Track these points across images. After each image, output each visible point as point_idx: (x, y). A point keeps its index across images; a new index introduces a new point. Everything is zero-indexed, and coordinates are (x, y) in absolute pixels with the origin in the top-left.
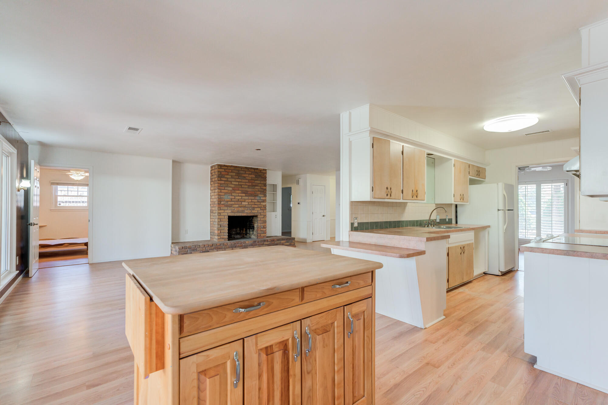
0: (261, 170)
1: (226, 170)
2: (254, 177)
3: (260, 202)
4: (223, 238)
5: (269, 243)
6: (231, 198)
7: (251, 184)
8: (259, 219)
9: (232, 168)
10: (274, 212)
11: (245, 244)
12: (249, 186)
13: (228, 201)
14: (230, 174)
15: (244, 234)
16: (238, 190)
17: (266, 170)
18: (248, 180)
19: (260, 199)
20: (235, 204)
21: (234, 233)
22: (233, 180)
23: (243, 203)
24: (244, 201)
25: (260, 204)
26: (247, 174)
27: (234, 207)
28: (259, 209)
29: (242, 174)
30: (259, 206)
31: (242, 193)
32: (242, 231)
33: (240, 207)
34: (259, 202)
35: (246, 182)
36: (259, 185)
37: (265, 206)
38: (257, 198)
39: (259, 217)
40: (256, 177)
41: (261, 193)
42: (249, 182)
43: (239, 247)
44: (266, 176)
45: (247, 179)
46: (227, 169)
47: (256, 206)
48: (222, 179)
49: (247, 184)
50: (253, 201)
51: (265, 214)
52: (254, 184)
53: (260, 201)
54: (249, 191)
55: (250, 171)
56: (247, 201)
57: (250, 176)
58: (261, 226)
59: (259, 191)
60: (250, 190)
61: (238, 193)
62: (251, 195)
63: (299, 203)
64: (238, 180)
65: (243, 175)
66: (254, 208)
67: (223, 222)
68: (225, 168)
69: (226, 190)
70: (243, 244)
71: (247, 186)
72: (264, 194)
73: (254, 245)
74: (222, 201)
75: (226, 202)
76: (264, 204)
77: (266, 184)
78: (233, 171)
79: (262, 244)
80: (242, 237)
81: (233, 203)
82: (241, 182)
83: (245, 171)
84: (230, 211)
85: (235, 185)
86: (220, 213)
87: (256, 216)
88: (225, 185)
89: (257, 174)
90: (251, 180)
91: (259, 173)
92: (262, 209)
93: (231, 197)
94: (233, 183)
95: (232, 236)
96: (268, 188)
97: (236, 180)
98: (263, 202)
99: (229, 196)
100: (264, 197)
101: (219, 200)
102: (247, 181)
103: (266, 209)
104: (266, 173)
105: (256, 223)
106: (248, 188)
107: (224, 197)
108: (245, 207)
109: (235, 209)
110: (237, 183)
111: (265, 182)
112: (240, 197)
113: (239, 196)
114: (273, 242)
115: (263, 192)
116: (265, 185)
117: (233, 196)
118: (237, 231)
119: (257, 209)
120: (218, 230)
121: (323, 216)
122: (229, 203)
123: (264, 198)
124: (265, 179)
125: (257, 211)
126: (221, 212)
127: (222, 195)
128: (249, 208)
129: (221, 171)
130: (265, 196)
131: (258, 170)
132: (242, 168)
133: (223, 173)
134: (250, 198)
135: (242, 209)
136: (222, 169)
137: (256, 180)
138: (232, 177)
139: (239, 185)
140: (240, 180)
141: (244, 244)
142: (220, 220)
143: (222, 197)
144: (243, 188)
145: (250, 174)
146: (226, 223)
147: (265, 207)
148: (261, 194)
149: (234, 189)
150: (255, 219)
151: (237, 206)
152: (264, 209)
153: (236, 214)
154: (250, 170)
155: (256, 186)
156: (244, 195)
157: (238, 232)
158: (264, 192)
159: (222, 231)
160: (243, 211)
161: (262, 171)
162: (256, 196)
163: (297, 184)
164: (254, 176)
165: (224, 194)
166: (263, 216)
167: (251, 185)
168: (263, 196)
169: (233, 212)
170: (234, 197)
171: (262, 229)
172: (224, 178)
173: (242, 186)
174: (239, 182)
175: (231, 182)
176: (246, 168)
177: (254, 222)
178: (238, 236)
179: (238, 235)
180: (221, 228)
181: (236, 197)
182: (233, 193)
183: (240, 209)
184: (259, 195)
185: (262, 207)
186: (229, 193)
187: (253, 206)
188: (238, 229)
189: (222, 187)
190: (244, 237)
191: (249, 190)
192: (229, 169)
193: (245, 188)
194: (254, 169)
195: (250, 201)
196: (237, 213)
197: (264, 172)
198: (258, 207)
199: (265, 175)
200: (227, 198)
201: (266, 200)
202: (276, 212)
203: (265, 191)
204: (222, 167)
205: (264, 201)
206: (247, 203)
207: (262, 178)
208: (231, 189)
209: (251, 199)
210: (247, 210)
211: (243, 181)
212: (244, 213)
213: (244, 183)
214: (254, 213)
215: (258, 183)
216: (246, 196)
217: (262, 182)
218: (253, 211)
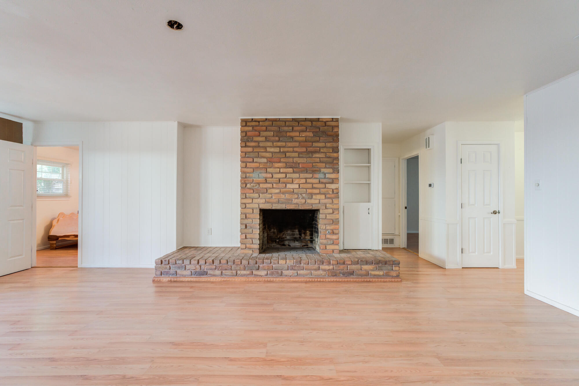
0: (325, 123)
1: (255, 128)
2: (311, 137)
3: (325, 183)
4: (250, 248)
5: (331, 267)
6: (265, 177)
7: (304, 149)
8: (324, 216)
9: (267, 123)
11: (278, 265)
12: (299, 153)
13: (259, 184)
14: (263, 134)
15: (309, 242)
16: (280, 162)
17: (337, 120)
18: (300, 142)
19: (325, 178)
20: (273, 188)
21: (288, 237)
22: (269, 144)
23: (289, 186)
24: (291, 182)
25: (325, 188)
26: (296, 131)
27: (271, 194)
28: (323, 197)
29: (286, 132)
30: (323, 191)
31: (287, 168)
32: (303, 235)
33: (283, 193)
34: (322, 183)
35: (293, 147)
36: (322, 150)
37: (335, 191)
38: (317, 176)
39: (321, 211)
40: (314, 136)
41: (327, 166)
42: (300, 146)
43: (265, 270)
44: (338, 132)
45: (296, 141)
46: (256, 126)
47: (317, 191)
48: (248, 144)
49: (296, 149)
50: (308, 181)
51: (335, 207)
52: (309, 149)
53: (324, 181)
54: (301, 163)
55: (302, 125)
56: (296, 181)
57: (304, 134)
58: (328, 230)
59: (320, 162)
60: (303, 161)
61: (278, 168)
62: (305, 170)
63: (430, 185)
64: (279, 144)
65: (288, 134)
66: (312, 194)
67: (251, 220)
68: (254, 124)
69: (256, 162)
70: (273, 266)
71: (296, 155)
72: (333, 168)
73: (296, 268)
74: (248, 183)
75: (255, 185)
76: (333, 186)
77: (337, 147)
78: (269, 128)
79: (314, 268)
80: (304, 246)
81: (270, 185)
82: (284, 147)
83: (293, 127)
84: (264, 200)
85: (272, 153)
86: (245, 204)
87: (319, 210)
88: (252, 155)
89: (318, 130)
90: (306, 141)
91: (321, 128)
92: (328, 196)
93: (265, 175)
94: (268, 149)
95: (285, 244)
96: (342, 155)
97: (274, 143)
98: (332, 183)
99: (261, 173)
100: (333, 172)
101: (243, 181)
102: (297, 144)
103: (338, 197)
104: (338, 126)
105: (319, 223)
106: (299, 157)
107: (251, 175)
108: (293, 193)
109: (273, 197)
110: (277, 150)
111: (334, 144)
112: (284, 175)
113: (280, 172)
114: (342, 267)
115: (330, 163)
116: (336, 150)
117: (269, 173)
118: (293, 235)
119: (318, 197)
120: (242, 233)
121: (495, 213)
122: (261, 185)
123: (333, 176)
124: (335, 137)
125: (317, 201)
126: (247, 202)
127: (248, 173)
128: (301, 194)
129: (245, 130)
130: (336, 171)
131: (320, 123)
132: (285, 121)
133: (249, 134)
134: (302, 175)
135: (287, 196)
136: (249, 126)
137: (315, 142)
138: (267, 139)
139: (280, 152)
140: (284, 144)
141: (276, 265)
142: (245, 216)
143: (248, 175)
144: (289, 157)
145: (303, 131)
146: (256, 221)
147: (336, 193)
148: (325, 167)
149: (271, 161)
150: (318, 215)
151: (277, 191)
152: (333, 196)
153: (274, 205)
154: (303, 123)
155: (316, 152)
156: (291, 170)
157: (296, 236)
158: (333, 163)
159: (248, 236)
160: (289, 201)
161: (328, 123)
162: (314, 172)
163: (426, 147)
164: (311, 134)
165: (252, 170)
166: (331, 211)
167: (304, 152)
168: (331, 170)
169: (268, 202)
170: (271, 176)
171: (328, 236)
172: (252, 141)
173: (287, 154)
174: (280, 147)
175: (265, 148)
176: (293, 120)
178: (297, 244)
179: (297, 241)
180: (246, 231)
181: (275, 176)
182: (269, 168)
183: (283, 196)
184: (323, 170)
185: (329, 194)
186: (262, 168)
187: (309, 191)
188: (297, 232)
189: (248, 157)
190: (308, 245)
191: (300, 160)
192: (262, 126)
193: (293, 158)
194: (312, 120)
195: (304, 181)
196: (277, 205)
197: (334, 124)
198: (320, 193)
199: (335, 130)
200: (257, 176)
201: (337, 179)
202: (369, 202)
203: (335, 162)
204: (248, 124)
205: (334, 181)
206: (297, 186)
207: (328, 136)
208: (265, 160)
209: (306, 179)
210: (298, 198)
211: (289, 144)
212: (291, 203)
213: (291, 149)
214: (312, 204)
215: (320, 147)
216: (294, 172)
217: (329, 145)
218: (309, 201)
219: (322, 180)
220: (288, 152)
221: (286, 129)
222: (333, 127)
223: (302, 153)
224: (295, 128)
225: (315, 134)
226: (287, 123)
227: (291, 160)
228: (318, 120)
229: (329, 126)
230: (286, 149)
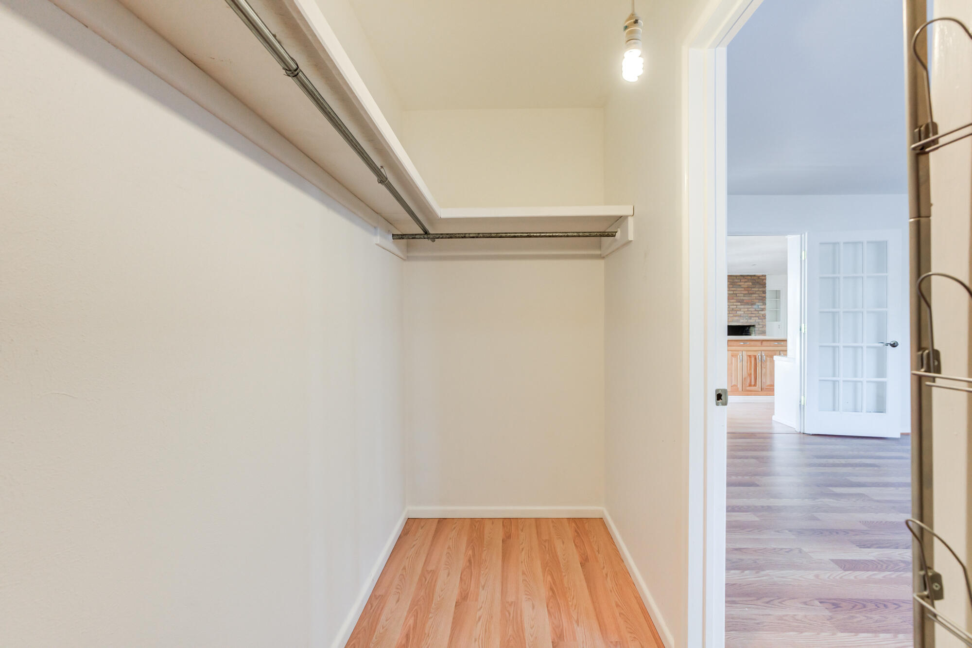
0: (759, 277)
3: (758, 311)
7: (747, 292)
8: (756, 329)
10: (777, 321)
12: (744, 294)
16: (733, 299)
17: (765, 276)
18: (744, 288)
23: (738, 312)
24: (739, 310)
25: (758, 313)
26: (742, 282)
28: (757, 318)
30: (757, 315)
33: (736, 316)
36: (757, 293)
38: (754, 306)
39: (756, 326)
40: (753, 284)
42: (745, 290)
45: (742, 287)
47: (754, 315)
49: (742, 292)
50: (750, 309)
51: (764, 324)
52: (750, 292)
53: (758, 309)
55: (746, 279)
56: (742, 310)
57: (747, 284)
59: (757, 299)
60: (746, 299)
62: (747, 304)
64: (733, 289)
65: (738, 284)
66: (751, 317)
71: (742, 295)
72: (763, 302)
76: (763, 312)
77: (765, 291)
83: (741, 279)
87: (754, 326)
89: (754, 281)
90: (748, 287)
91: (757, 280)
92: (760, 318)
96: (768, 295)
98: (762, 311)
100: (763, 305)
102: (743, 289)
103: (765, 318)
104: (765, 279)
105: (753, 333)
108: (740, 316)
110: (732, 292)
111: (764, 289)
112: (735, 307)
115: (761, 300)
116: (764, 292)
119: (755, 318)
123: (763, 307)
124: (764, 285)
125: (754, 321)
128: (745, 317)
130: (765, 304)
131: (756, 277)
132: (736, 276)
134: (746, 306)
137: (753, 288)
139: (733, 294)
140: (735, 289)
145: (746, 282)
147: (764, 316)
148: (759, 302)
150: (752, 329)
151: (732, 315)
152: (763, 318)
154: (746, 277)
155: (753, 294)
156: (739, 304)
158: (763, 300)
160: (738, 321)
161: (760, 277)
162: (752, 304)
164: (751, 284)
166: (762, 326)
168: (762, 304)
173: (737, 295)
174: (733, 291)
176: (741, 276)
177: (750, 332)
184: (758, 304)
187: (750, 315)
191: (744, 298)
194: (751, 276)
195: (747, 310)
197: (763, 278)
198: (755, 317)
199: (764, 281)
201: (765, 308)
202: (779, 321)
205: (763, 309)
206: (743, 313)
207: (760, 284)
209: (748, 308)
210: (743, 319)
211: (738, 289)
212: (740, 322)
213: (739, 292)
214: (751, 322)
215: (756, 291)
216: (741, 305)
217: (760, 289)
218: (749, 321)
219: (756, 309)
220: (738, 294)
221: (737, 281)
222: (763, 279)
223: (745, 294)
224: (742, 280)
225: (753, 283)
226: (737, 278)
227: (739, 298)
228: (754, 276)
229: (761, 279)
230: (736, 292)
